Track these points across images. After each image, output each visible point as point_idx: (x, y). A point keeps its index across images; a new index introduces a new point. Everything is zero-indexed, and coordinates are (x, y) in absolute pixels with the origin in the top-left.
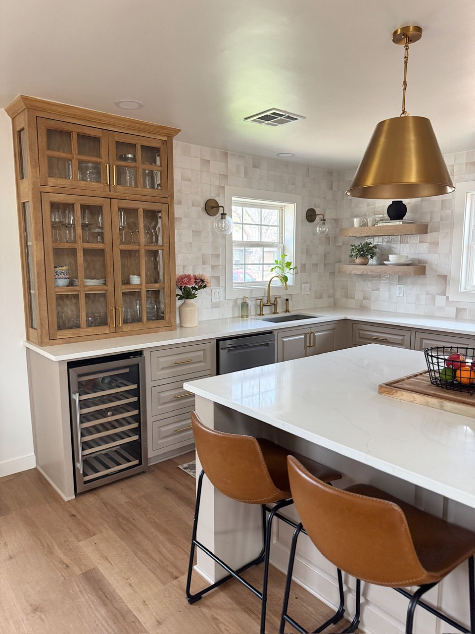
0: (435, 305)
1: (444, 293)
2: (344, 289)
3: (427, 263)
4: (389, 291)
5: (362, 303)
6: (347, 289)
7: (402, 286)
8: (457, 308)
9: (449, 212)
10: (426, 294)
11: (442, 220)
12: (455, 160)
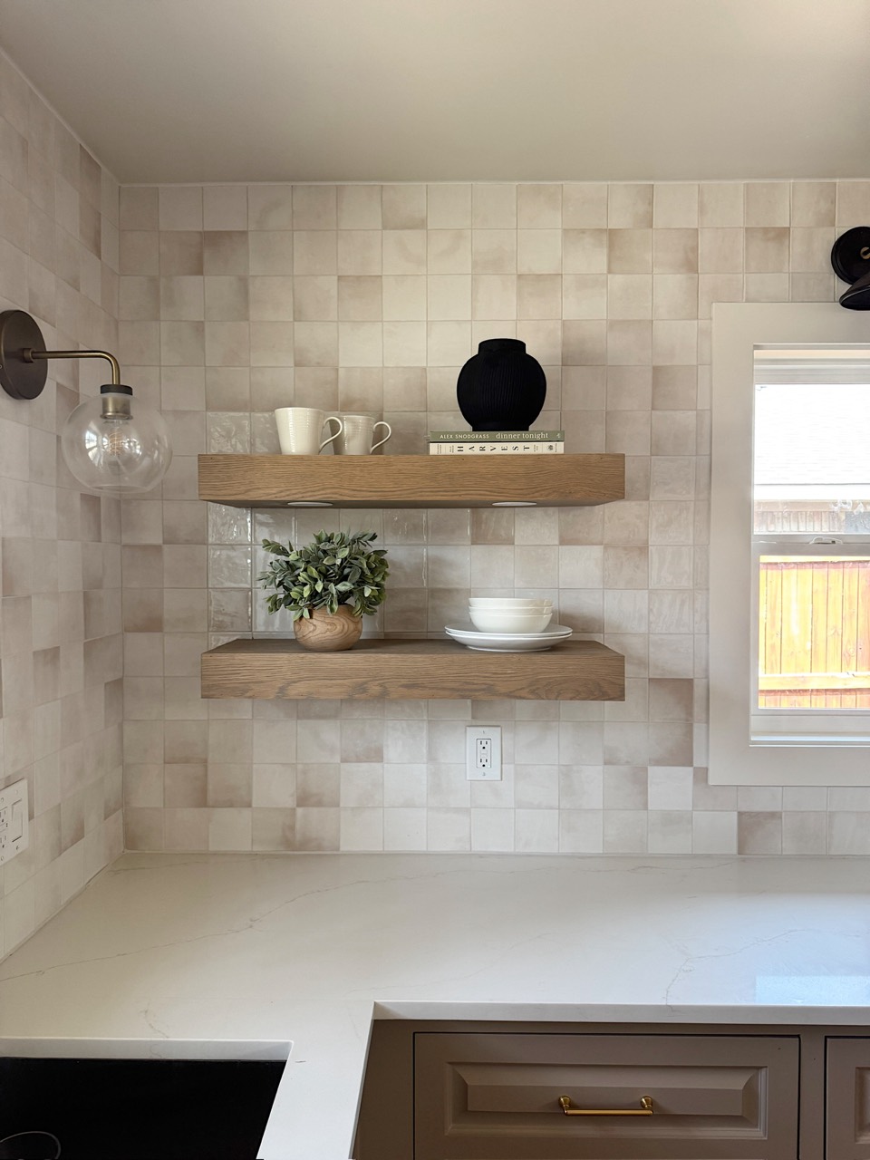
0: (645, 806)
1: (682, 755)
2: (187, 761)
3: (601, 631)
4: (432, 758)
5: (292, 828)
6: (205, 762)
7: (494, 734)
8: (740, 814)
9: (687, 418)
10: (605, 764)
11: (656, 448)
12: (702, 210)
